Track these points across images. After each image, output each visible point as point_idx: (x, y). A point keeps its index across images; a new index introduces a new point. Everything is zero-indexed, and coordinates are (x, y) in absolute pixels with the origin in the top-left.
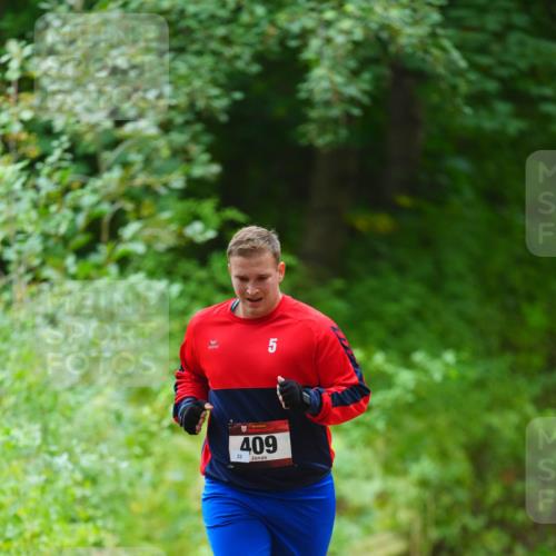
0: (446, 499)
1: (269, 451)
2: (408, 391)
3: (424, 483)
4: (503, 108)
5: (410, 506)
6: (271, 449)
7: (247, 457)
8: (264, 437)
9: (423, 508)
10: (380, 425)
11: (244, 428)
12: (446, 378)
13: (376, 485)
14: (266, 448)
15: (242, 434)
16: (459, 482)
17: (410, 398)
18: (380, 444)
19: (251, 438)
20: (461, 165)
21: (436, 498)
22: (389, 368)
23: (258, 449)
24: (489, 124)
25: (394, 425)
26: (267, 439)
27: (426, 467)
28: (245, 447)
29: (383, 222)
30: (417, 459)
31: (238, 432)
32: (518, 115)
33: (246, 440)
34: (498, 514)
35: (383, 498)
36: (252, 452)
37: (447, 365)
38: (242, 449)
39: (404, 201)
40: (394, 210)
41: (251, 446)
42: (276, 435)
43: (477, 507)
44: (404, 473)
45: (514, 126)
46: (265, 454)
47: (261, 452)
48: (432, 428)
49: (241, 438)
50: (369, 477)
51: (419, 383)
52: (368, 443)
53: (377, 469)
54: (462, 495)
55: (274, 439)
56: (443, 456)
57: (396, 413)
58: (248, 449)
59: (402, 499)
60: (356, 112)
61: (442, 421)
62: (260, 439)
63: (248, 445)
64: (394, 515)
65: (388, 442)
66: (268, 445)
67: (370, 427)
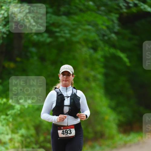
0: (28, 140)
2: (18, 110)
3: (22, 136)
4: (46, 35)
5: (18, 142)
10: (11, 120)
16: (32, 136)
17: (19, 112)
18: (11, 125)
20: (34, 50)
21: (25, 140)
24: (42, 39)
25: (14, 119)
27: (23, 131)
29: (12, 65)
30: (21, 129)
32: (49, 37)
34: (42, 144)
35: (11, 140)
39: (18, 59)
40: (15, 62)
43: (37, 143)
44: (17, 133)
45: (49, 40)
48: (25, 121)
50: (7, 134)
51: (21, 108)
53: (10, 132)
54: (33, 139)
56: (28, 128)
57: (15, 116)
59: (16, 140)
60: (5, 36)
61: (28, 119)
65: (13, 124)
67: (8, 120)
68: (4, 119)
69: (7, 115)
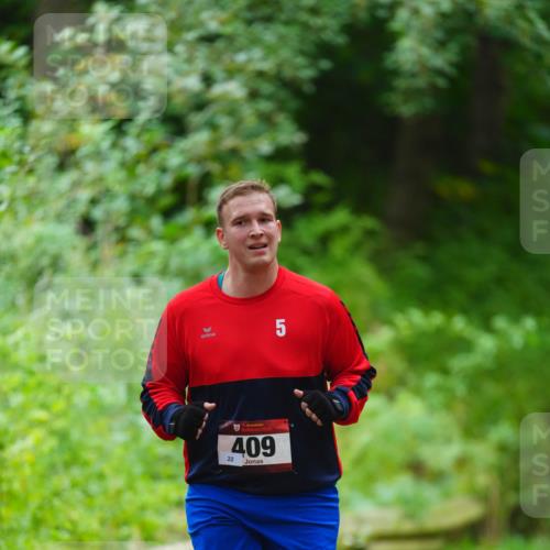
1: (265, 454)
6: (268, 451)
7: (239, 460)
8: (260, 437)
9: (501, 472)
11: (237, 427)
12: (526, 346)
13: (454, 450)
14: (262, 450)
15: (234, 433)
19: (245, 438)
23: (253, 452)
26: (264, 440)
28: (238, 448)
31: (230, 431)
33: (239, 441)
36: (246, 454)
37: (527, 332)
38: (234, 450)
41: (245, 448)
42: (273, 436)
46: (261, 457)
47: (257, 454)
49: (233, 438)
52: (448, 406)
55: (272, 441)
58: (241, 451)
62: (256, 440)
63: (241, 446)
64: (471, 479)
66: (265, 447)
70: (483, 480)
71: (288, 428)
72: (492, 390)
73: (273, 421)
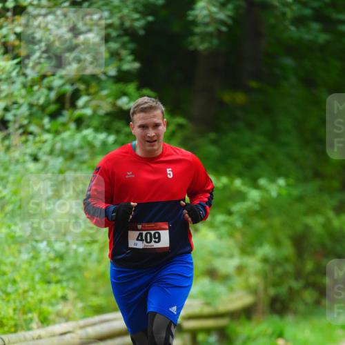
0: (279, 270)
1: (155, 242)
2: (256, 203)
3: (265, 260)
4: (315, 26)
5: (257, 274)
6: (157, 240)
7: (140, 245)
8: (153, 232)
9: (265, 276)
10: (239, 224)
11: (139, 227)
12: (279, 195)
13: (236, 262)
14: (153, 239)
15: (138, 230)
16: (287, 259)
17: (257, 207)
18: (238, 236)
19: (144, 233)
20: (288, 62)
21: (273, 270)
22: (244, 189)
23: (149, 240)
24: (307, 36)
25: (247, 223)
26: (155, 234)
27: (266, 250)
28: (140, 238)
29: (240, 98)
30: (261, 245)
31: (135, 229)
32: (325, 31)
33: (141, 234)
34: (311, 279)
35: (240, 269)
36: (144, 242)
37: (280, 187)
38: (138, 240)
39: (254, 84)
40: (247, 90)
41: (144, 238)
42: (160, 232)
43: (298, 275)
44: (253, 254)
45: (323, 38)
46: (153, 243)
47: (151, 242)
48: (271, 226)
50: (231, 256)
51: (262, 198)
52: (231, 235)
53: (236, 251)
54: (289, 268)
55: (159, 234)
56: (277, 243)
57: (248, 217)
58: (142, 240)
59: (251, 270)
60: (224, 29)
61: (277, 221)
62: (150, 234)
63: (142, 237)
64: (247, 280)
65: (244, 234)
66: (155, 238)
67: (232, 225)
68: (224, 223)
69: (230, 213)
70: (253, 280)
71: (167, 227)
72: (259, 224)
73: (160, 224)
